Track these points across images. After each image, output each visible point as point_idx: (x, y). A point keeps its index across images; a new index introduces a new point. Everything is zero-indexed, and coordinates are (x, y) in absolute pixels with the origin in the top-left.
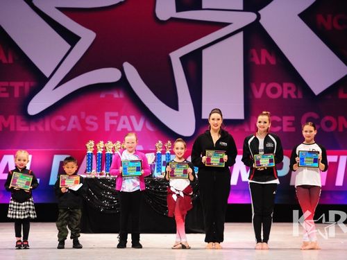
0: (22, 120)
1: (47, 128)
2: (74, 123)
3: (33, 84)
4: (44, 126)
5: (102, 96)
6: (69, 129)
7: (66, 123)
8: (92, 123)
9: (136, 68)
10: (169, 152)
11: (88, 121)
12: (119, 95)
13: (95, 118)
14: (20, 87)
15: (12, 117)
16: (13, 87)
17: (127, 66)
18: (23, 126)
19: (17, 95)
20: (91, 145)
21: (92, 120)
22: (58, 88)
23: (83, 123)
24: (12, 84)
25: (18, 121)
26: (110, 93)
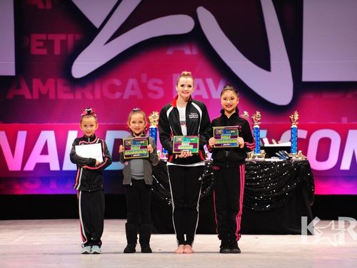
0: (64, 85)
1: (98, 96)
2: (133, 88)
3: (78, 37)
4: (93, 92)
5: (170, 52)
6: (126, 96)
7: (122, 89)
8: (155, 88)
9: (213, 14)
10: (258, 126)
11: (151, 87)
12: (191, 51)
13: (160, 82)
14: (62, 41)
15: (51, 81)
16: (52, 41)
17: (202, 13)
18: (65, 92)
19: (57, 52)
20: (155, 117)
21: (156, 84)
22: (111, 42)
23: (144, 88)
24: (51, 37)
25: (60, 87)
26: (180, 49)
